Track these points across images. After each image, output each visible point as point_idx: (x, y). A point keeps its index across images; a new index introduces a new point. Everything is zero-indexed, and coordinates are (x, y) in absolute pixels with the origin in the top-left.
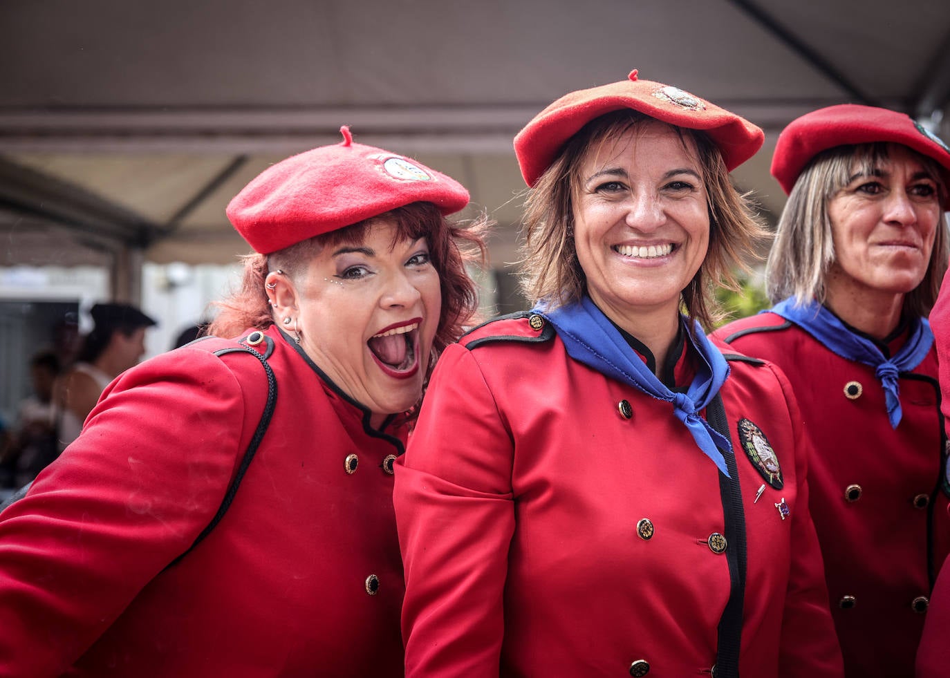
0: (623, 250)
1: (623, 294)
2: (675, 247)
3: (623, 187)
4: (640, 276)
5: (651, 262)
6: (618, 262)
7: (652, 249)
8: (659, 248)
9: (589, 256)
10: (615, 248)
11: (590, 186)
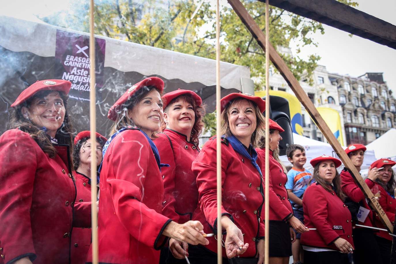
0: (238, 125)
1: (239, 135)
2: (249, 124)
3: (237, 112)
4: (242, 130)
5: (244, 127)
6: (238, 128)
7: (244, 124)
8: (246, 124)
9: (232, 127)
10: (237, 125)
11: (231, 112)
